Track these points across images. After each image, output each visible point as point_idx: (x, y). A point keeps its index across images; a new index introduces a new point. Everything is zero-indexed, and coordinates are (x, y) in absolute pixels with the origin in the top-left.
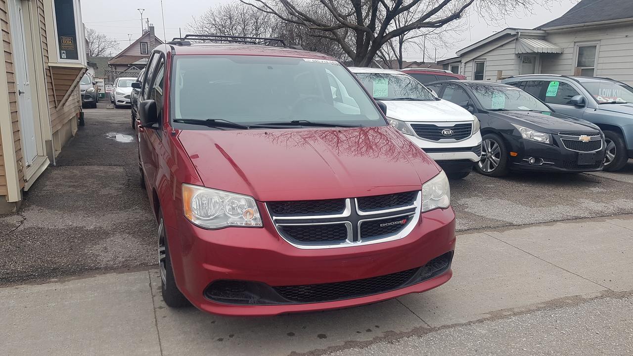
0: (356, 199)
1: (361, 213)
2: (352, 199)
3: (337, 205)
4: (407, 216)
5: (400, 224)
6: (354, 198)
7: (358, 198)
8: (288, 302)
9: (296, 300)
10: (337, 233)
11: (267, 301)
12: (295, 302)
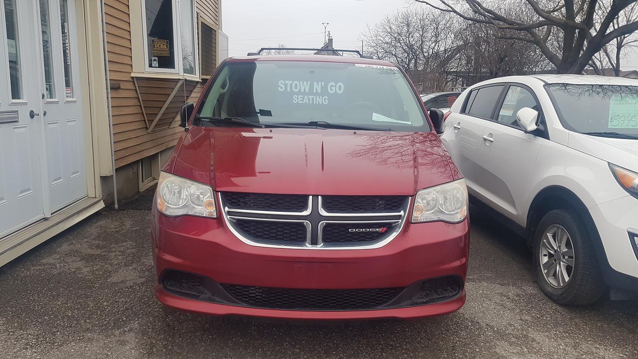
0: (320, 197)
1: (323, 213)
2: (315, 196)
3: (299, 201)
4: (390, 224)
5: (377, 232)
6: (318, 196)
7: (323, 196)
8: (238, 303)
9: (246, 302)
10: (294, 233)
11: (217, 299)
12: (246, 305)
